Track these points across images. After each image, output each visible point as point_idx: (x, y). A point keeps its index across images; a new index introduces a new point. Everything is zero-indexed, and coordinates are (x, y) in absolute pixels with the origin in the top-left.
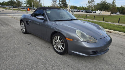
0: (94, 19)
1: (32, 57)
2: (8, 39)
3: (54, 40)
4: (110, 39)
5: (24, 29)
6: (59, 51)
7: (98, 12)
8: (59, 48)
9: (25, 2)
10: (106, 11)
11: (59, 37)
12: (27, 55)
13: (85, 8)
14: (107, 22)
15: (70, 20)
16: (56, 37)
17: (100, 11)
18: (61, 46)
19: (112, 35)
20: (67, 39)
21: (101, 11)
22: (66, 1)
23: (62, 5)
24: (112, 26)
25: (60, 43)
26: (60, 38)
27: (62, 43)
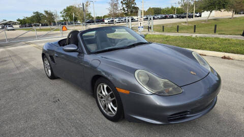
0: (195, 32)
1: (57, 130)
2: (19, 94)
3: (98, 92)
4: (218, 79)
5: (50, 71)
6: (108, 114)
7: (205, 14)
8: (109, 109)
9: (61, 13)
10: (222, 10)
11: (105, 86)
12: (47, 126)
13: (178, 9)
14: (221, 37)
15: (130, 46)
16: (100, 87)
17: (209, 12)
18: (111, 103)
19: (232, 63)
20: (119, 91)
21: (211, 12)
22: (135, 2)
23: (127, 10)
24: (231, 43)
25: (108, 97)
26: (107, 88)
27: (111, 98)
